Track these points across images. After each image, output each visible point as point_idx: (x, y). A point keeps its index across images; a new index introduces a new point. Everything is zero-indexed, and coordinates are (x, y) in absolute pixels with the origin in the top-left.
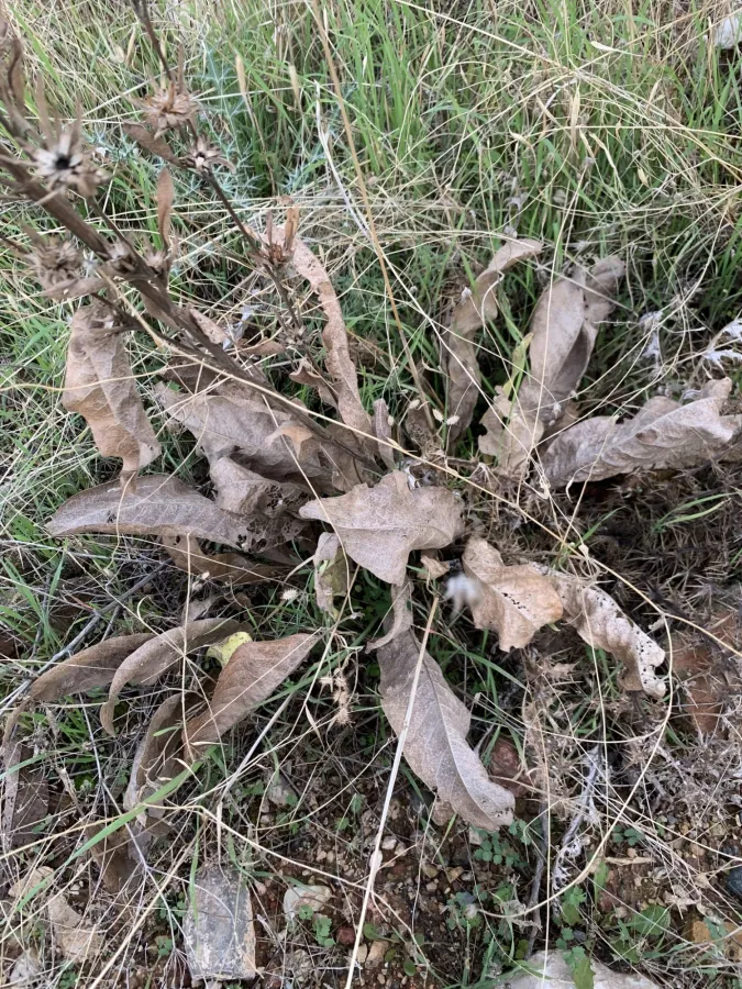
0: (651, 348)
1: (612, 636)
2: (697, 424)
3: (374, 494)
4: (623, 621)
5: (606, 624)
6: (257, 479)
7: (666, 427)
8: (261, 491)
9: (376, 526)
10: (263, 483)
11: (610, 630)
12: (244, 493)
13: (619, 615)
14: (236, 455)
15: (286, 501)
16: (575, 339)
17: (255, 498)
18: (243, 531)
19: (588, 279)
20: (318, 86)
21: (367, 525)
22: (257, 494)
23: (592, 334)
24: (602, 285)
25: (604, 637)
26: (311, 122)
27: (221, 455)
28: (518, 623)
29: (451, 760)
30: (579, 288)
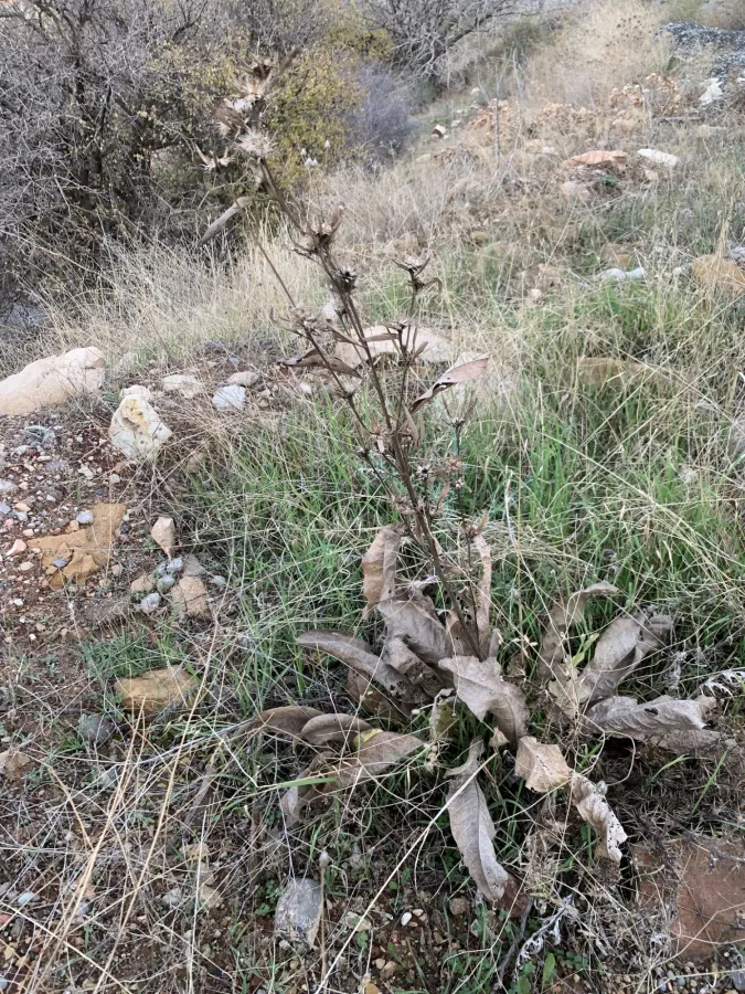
0: (675, 673)
1: (596, 812)
2: (684, 713)
3: (481, 665)
4: (605, 806)
5: (595, 804)
6: (413, 656)
7: (665, 709)
8: (413, 662)
9: (477, 681)
10: (416, 659)
11: (596, 808)
12: (403, 660)
13: (603, 801)
14: (406, 639)
15: (424, 675)
16: (627, 653)
17: (408, 666)
18: (395, 684)
19: (646, 623)
20: (512, 473)
21: (472, 679)
22: (410, 664)
23: (640, 656)
24: (656, 631)
25: (591, 812)
26: (503, 488)
27: (397, 636)
28: (540, 774)
29: (477, 843)
30: (638, 625)
